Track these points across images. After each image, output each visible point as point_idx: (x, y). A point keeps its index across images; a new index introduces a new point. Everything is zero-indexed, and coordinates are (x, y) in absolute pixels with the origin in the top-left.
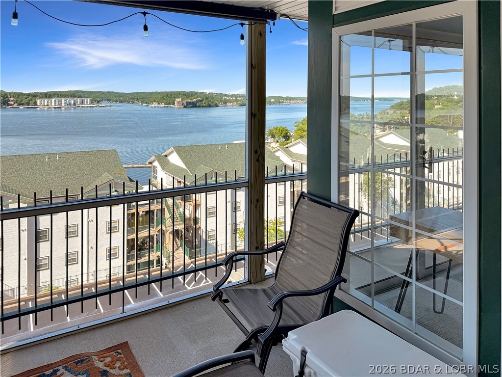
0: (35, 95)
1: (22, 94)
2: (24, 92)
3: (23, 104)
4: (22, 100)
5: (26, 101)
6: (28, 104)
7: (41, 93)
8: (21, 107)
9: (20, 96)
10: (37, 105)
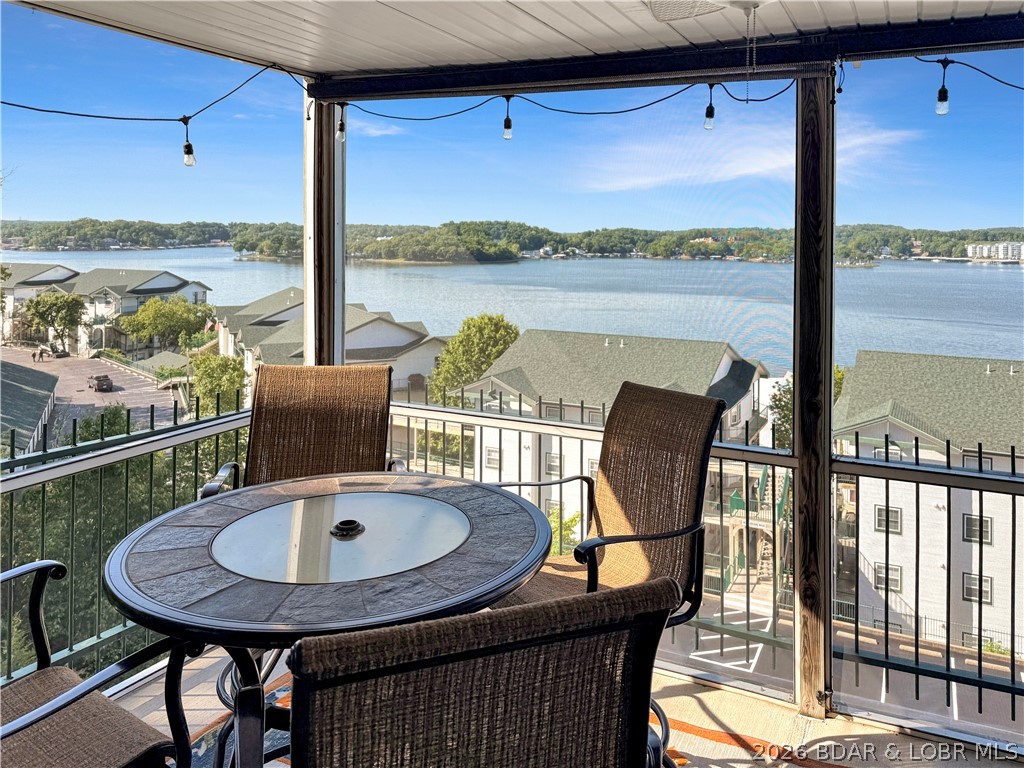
0: (963, 237)
1: (937, 232)
2: (942, 229)
3: (938, 254)
4: (937, 246)
5: (945, 247)
6: (949, 254)
7: (975, 232)
8: (936, 260)
9: (934, 238)
10: (966, 256)
